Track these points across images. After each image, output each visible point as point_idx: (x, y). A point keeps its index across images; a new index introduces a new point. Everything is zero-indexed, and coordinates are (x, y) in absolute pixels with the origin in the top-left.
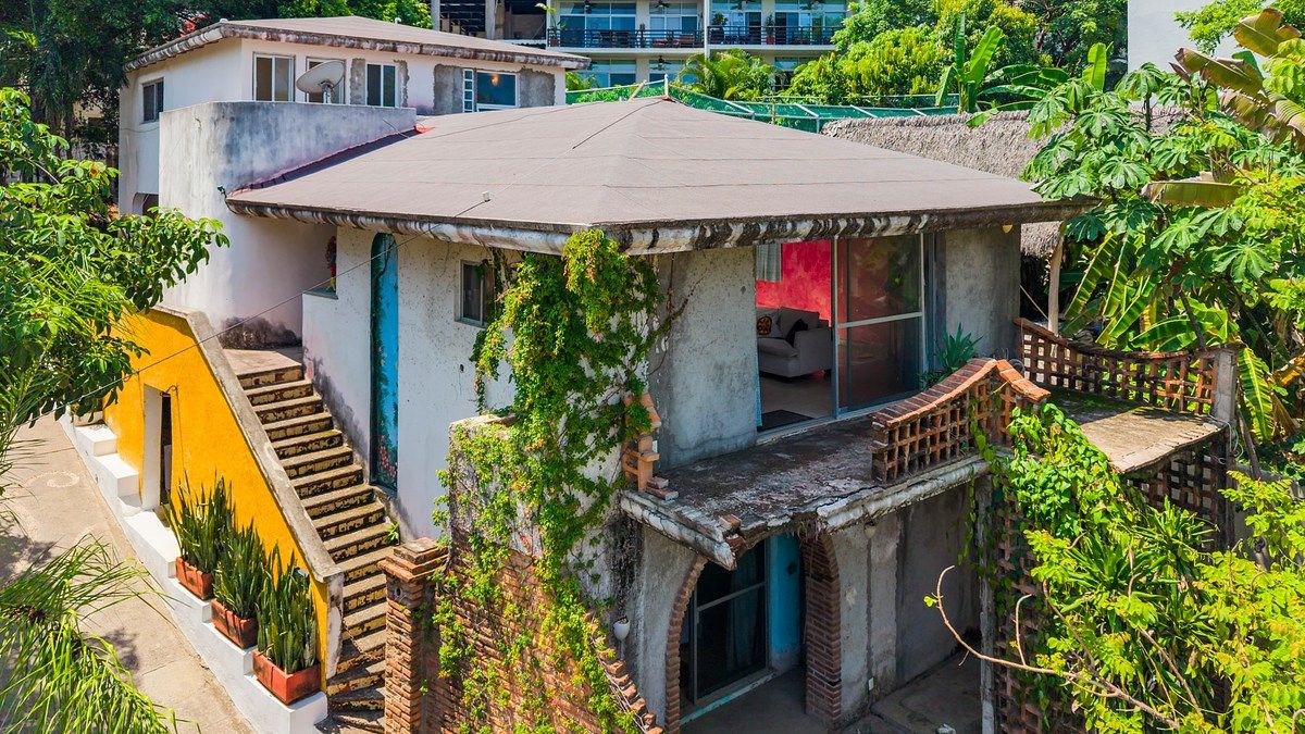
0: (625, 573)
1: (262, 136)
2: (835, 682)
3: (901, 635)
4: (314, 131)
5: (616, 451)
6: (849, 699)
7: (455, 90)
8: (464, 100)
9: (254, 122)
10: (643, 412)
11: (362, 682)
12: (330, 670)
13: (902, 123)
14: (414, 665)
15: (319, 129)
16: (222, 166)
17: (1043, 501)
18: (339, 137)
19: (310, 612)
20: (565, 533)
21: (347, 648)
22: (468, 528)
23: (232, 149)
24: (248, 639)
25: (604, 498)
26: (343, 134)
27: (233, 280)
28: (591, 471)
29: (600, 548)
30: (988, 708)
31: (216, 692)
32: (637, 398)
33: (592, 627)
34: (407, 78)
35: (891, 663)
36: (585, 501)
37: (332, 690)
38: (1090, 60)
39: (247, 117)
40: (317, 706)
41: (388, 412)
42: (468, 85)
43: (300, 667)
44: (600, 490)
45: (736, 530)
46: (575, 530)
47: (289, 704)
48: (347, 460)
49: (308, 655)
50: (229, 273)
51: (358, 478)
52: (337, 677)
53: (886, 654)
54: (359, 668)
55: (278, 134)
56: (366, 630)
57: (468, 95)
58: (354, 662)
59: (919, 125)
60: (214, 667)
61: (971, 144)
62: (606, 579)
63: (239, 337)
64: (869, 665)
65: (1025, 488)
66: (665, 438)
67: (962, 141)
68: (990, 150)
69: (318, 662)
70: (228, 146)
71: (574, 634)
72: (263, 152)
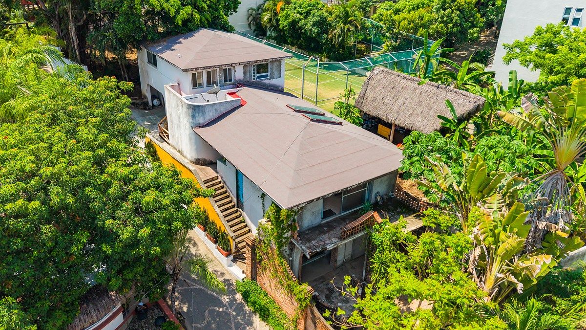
0: (292, 250)
1: (201, 114)
2: (336, 261)
3: (353, 251)
4: (214, 111)
5: (290, 232)
6: (339, 263)
7: (250, 72)
8: (253, 75)
9: (199, 110)
10: (296, 227)
11: (240, 253)
12: (233, 251)
13: (399, 76)
14: (251, 257)
15: (215, 110)
16: (191, 121)
17: (377, 242)
18: (221, 111)
19: (229, 241)
20: (280, 245)
21: (236, 247)
22: (262, 239)
23: (193, 117)
24: (215, 242)
25: (287, 240)
26: (222, 110)
27: (196, 149)
28: (285, 235)
29: (287, 247)
30: (364, 271)
31: (209, 250)
32: (295, 224)
33: (285, 262)
34: (235, 71)
35: (350, 256)
36: (284, 240)
37: (234, 255)
38: (462, 66)
39: (196, 109)
40: (231, 257)
41: (241, 195)
42: (254, 70)
43: (228, 251)
44: (287, 238)
45: (311, 252)
46: (282, 246)
47: (226, 257)
48: (231, 202)
49: (229, 249)
50: (195, 147)
51: (234, 206)
52: (235, 252)
53: (349, 255)
54: (238, 251)
55: (205, 113)
56: (240, 243)
57: (254, 73)
58: (238, 250)
59: (404, 78)
60: (207, 245)
61: (417, 91)
62: (288, 251)
63: (199, 163)
64: (344, 257)
65: (374, 239)
66: (301, 227)
67: (415, 89)
68: (423, 96)
69: (231, 250)
70: (192, 116)
71: (282, 263)
72: (202, 118)
